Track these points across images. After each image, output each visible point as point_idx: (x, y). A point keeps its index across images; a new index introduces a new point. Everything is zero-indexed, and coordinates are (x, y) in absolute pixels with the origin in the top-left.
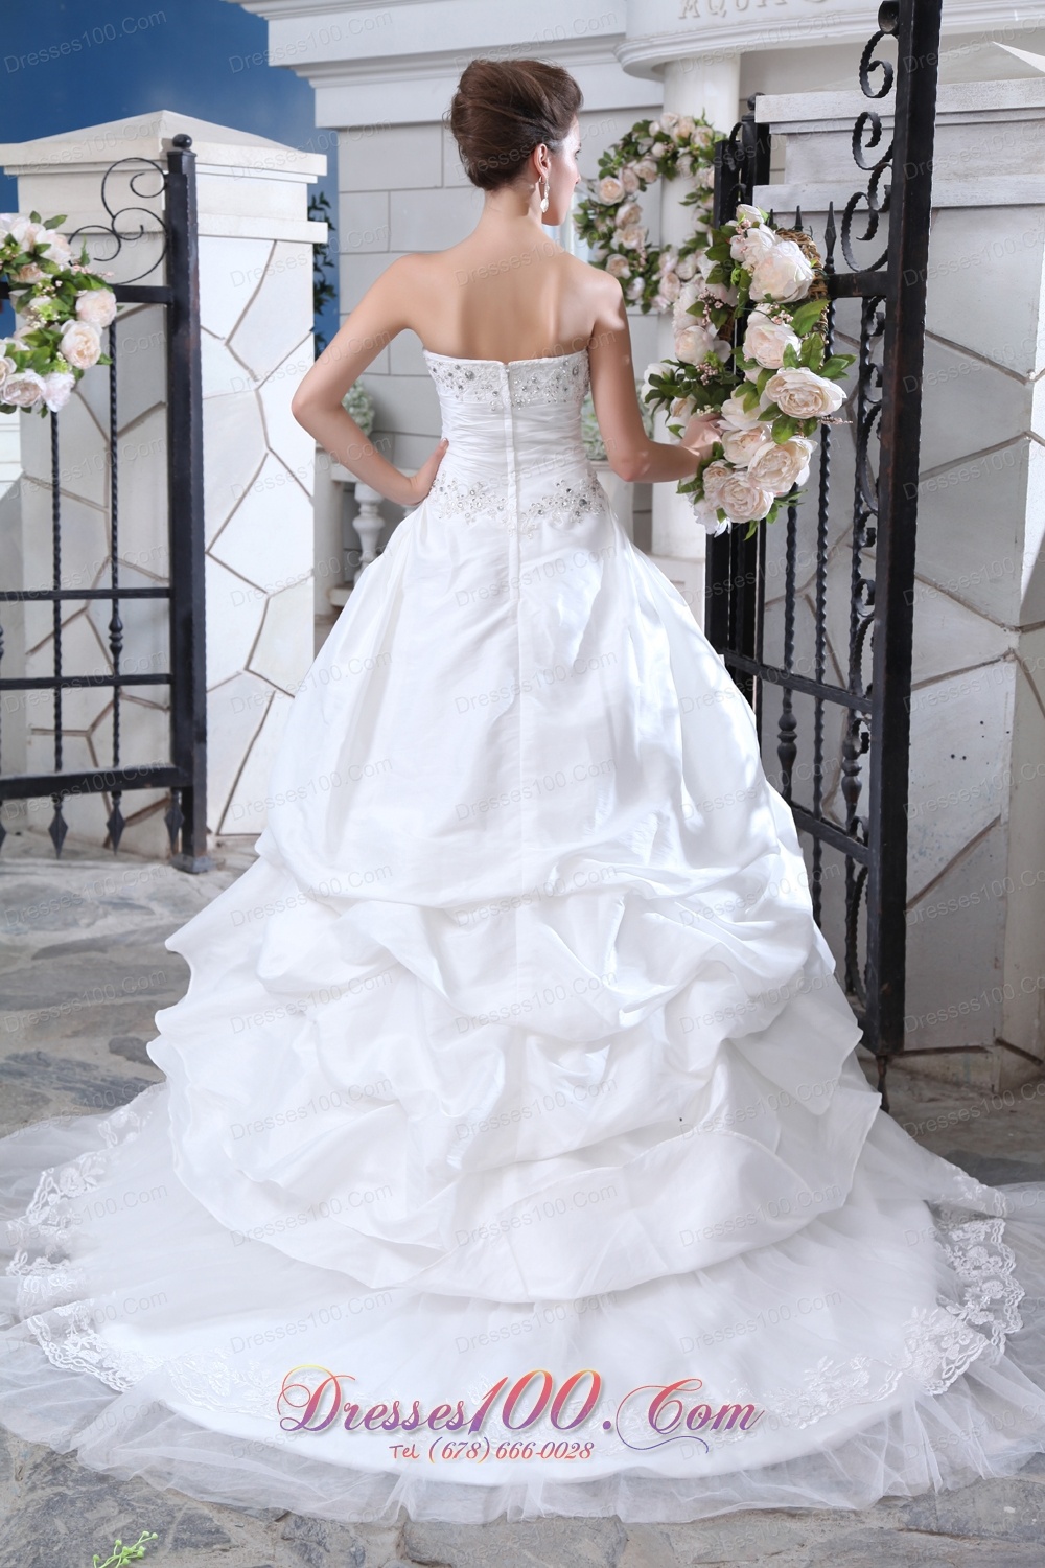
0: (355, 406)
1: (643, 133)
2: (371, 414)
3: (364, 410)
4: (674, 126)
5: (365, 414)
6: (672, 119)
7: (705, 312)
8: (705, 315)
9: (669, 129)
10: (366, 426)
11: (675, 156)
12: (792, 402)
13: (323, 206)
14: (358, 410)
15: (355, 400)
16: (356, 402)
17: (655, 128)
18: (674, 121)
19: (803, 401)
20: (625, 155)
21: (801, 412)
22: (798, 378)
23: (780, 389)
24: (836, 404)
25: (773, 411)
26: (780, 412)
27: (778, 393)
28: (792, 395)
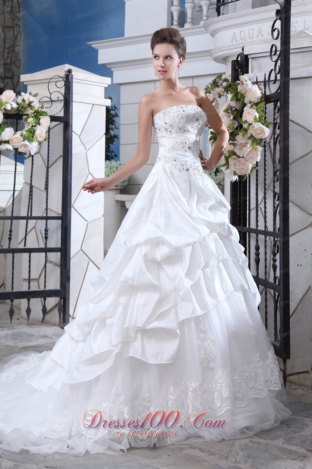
1: (219, 79)
4: (230, 76)
6: (229, 74)
7: (229, 111)
8: (229, 113)
9: (227, 77)
12: (256, 133)
13: (115, 109)
17: (223, 77)
19: (259, 133)
20: (214, 86)
21: (258, 137)
22: (258, 126)
23: (253, 129)
24: (267, 134)
25: (252, 137)
26: (253, 137)
27: (253, 130)
28: (256, 131)
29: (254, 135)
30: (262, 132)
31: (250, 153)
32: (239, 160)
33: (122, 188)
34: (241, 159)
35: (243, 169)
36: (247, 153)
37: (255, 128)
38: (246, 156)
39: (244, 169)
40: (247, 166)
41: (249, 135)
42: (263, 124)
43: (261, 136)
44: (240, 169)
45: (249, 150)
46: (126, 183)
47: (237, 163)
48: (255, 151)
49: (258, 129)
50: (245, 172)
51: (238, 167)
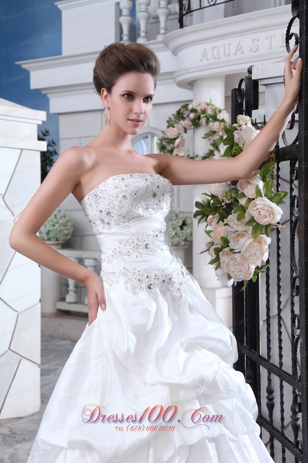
0: (64, 226)
1: (185, 109)
2: (72, 229)
3: (68, 227)
4: (199, 105)
5: (68, 229)
6: (197, 103)
9: (196, 107)
10: (69, 234)
11: (199, 118)
12: (260, 216)
13: (53, 145)
14: (65, 228)
15: (64, 223)
16: (65, 224)
17: (190, 107)
18: (198, 104)
19: (264, 215)
20: (178, 118)
21: (264, 221)
22: (262, 203)
23: (255, 208)
24: (278, 218)
25: (252, 220)
26: (255, 221)
27: (254, 210)
28: (260, 212)
29: (257, 218)
30: (270, 214)
31: (250, 248)
32: (233, 257)
33: (64, 242)
34: (237, 256)
35: (241, 271)
36: (245, 247)
37: (258, 207)
38: (245, 252)
39: (243, 272)
40: (247, 267)
41: (247, 218)
42: (271, 199)
43: (268, 219)
44: (236, 273)
45: (248, 243)
46: (69, 237)
47: (231, 263)
48: (259, 245)
49: (262, 209)
50: (244, 276)
51: (232, 268)
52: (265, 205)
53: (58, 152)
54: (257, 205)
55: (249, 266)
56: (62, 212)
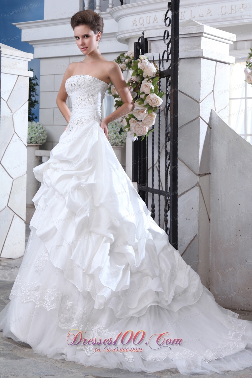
0: (41, 134)
1: (122, 56)
2: (46, 136)
3: (44, 135)
4: (131, 54)
5: (44, 136)
6: (130, 53)
7: (130, 85)
8: (130, 86)
9: (130, 55)
10: (44, 139)
11: (131, 62)
12: (152, 102)
13: (36, 79)
14: (42, 135)
15: (42, 132)
16: (42, 133)
17: (126, 55)
18: (131, 53)
19: (154, 102)
20: (118, 62)
21: (153, 105)
22: (153, 96)
23: (149, 99)
24: (161, 103)
25: (148, 105)
26: (149, 105)
27: (149, 100)
28: (152, 101)
29: (150, 104)
30: (157, 101)
31: (147, 118)
32: (138, 124)
33: (41, 144)
34: (139, 123)
35: (141, 131)
36: (144, 118)
37: (151, 98)
38: (144, 120)
39: (142, 131)
40: (144, 129)
41: (145, 103)
42: (157, 95)
43: (155, 104)
44: (139, 131)
45: (145, 116)
46: (44, 141)
47: (137, 126)
48: (151, 117)
49: (153, 99)
50: (143, 134)
51: (137, 129)
52: (154, 97)
53: (39, 84)
54: (151, 97)
55: (145, 128)
56: (41, 125)
